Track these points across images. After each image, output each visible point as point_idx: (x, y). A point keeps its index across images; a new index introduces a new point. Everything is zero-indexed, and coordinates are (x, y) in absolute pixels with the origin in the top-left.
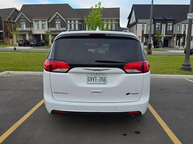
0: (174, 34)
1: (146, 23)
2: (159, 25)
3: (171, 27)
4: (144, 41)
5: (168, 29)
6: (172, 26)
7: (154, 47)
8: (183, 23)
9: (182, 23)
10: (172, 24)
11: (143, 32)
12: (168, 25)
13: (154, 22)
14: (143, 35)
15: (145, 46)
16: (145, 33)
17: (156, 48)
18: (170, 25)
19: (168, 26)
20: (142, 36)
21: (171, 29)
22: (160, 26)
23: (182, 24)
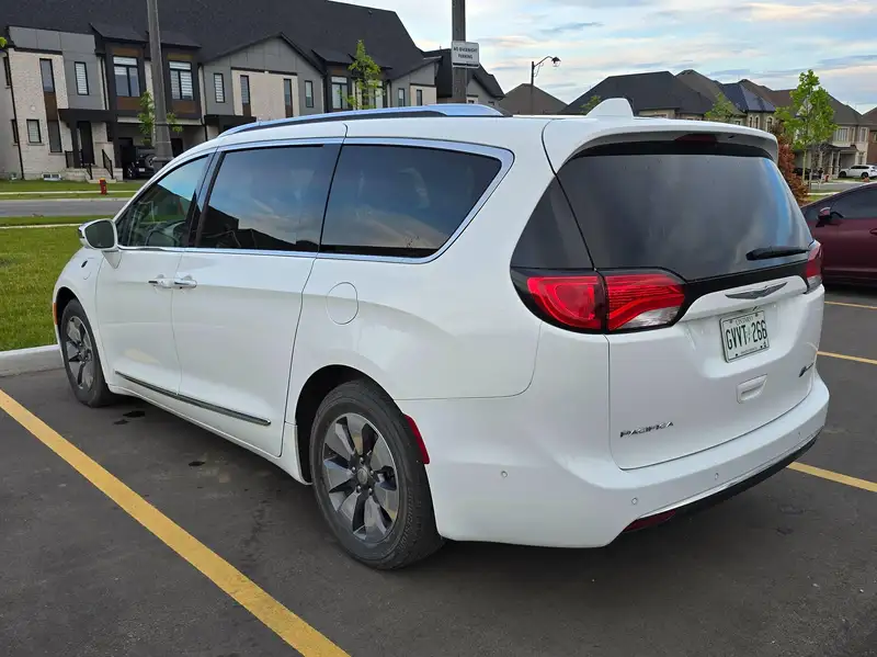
0: (203, 114)
1: (60, 53)
2: (128, 67)
3: (186, 79)
4: (67, 145)
5: (175, 91)
6: (190, 74)
7: (126, 176)
8: (233, 65)
9: (232, 68)
10: (187, 66)
11: (50, 96)
12: (172, 72)
13: (101, 52)
14: (55, 116)
15: (72, 169)
16: (62, 102)
17: (133, 178)
18: (179, 71)
19: (174, 75)
20: (52, 120)
21: (187, 90)
22: (134, 73)
23: (234, 72)
